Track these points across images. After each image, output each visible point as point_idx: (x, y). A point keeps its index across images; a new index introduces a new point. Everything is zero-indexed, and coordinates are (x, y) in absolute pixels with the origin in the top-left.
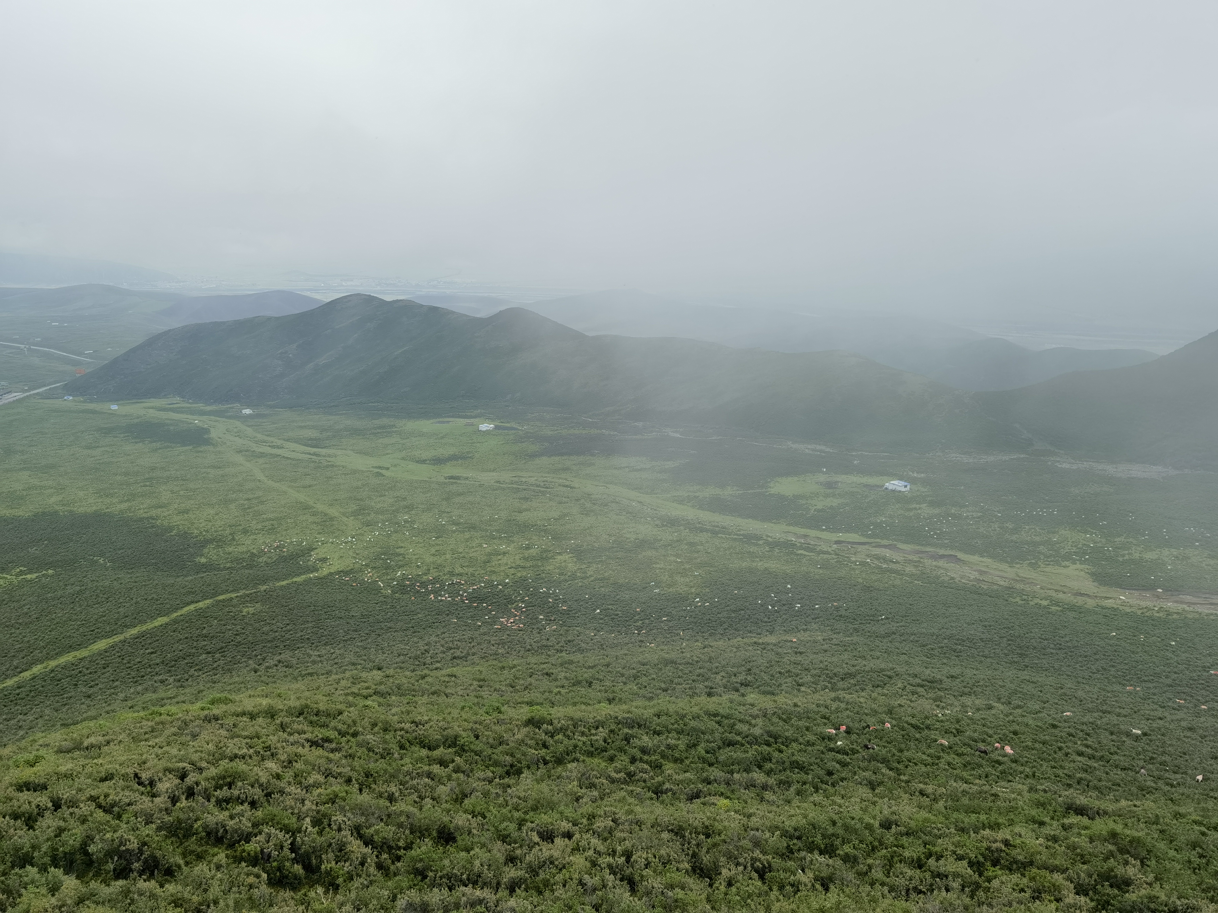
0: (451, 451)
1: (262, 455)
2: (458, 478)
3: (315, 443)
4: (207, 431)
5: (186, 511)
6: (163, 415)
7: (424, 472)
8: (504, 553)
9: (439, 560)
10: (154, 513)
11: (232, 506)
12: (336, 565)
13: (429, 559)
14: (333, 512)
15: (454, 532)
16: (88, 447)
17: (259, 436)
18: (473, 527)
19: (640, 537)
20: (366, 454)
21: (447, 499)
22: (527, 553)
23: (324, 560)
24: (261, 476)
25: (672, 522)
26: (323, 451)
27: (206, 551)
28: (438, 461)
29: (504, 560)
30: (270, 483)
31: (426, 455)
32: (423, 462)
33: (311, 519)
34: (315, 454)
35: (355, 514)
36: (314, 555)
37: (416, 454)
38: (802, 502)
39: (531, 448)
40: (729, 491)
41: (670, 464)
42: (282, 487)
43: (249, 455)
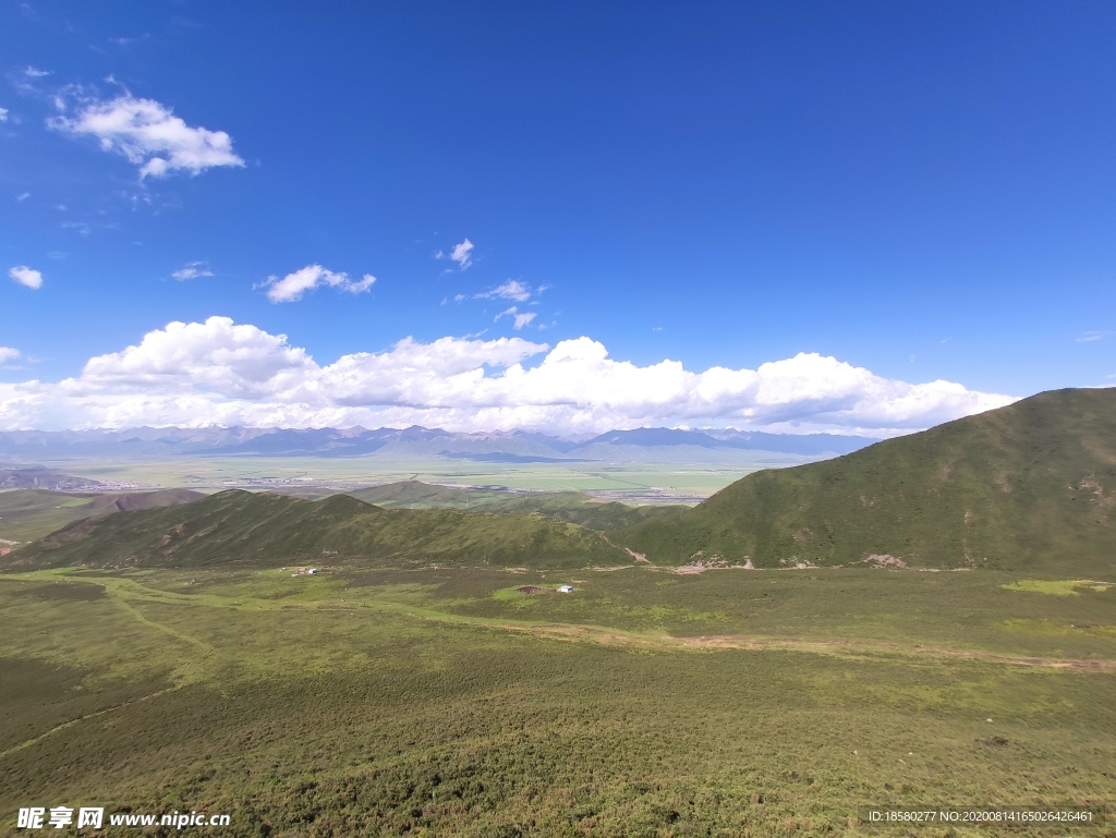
0: (288, 588)
1: (145, 602)
2: (291, 607)
3: (188, 591)
4: (103, 588)
5: (73, 650)
6: (69, 579)
7: (266, 605)
8: (318, 657)
9: (270, 667)
10: (43, 655)
11: (114, 642)
12: (191, 679)
13: (262, 667)
14: (193, 640)
15: (283, 645)
17: (146, 589)
18: (298, 641)
19: (412, 636)
20: (227, 596)
21: (281, 623)
22: (333, 655)
23: (181, 677)
24: (140, 618)
25: (434, 624)
26: (192, 597)
27: (84, 680)
28: (277, 597)
29: (318, 662)
30: (148, 623)
31: (272, 592)
32: (268, 598)
33: (175, 647)
35: (211, 640)
36: (174, 674)
37: (263, 593)
38: (513, 603)
39: (343, 583)
40: (470, 600)
41: (434, 586)
42: (156, 625)
43: (135, 603)
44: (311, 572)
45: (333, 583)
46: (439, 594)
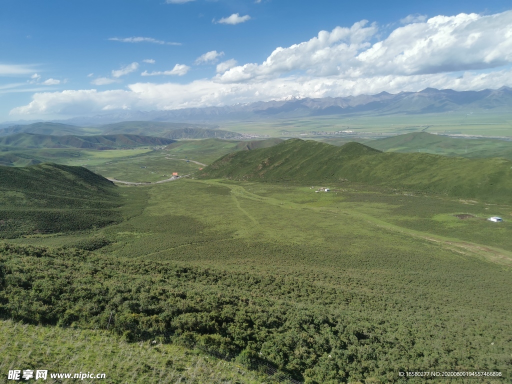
0: (310, 198)
1: (244, 198)
2: (306, 209)
3: (264, 195)
4: (230, 190)
5: (207, 217)
6: (220, 184)
8: (300, 236)
9: (275, 237)
10: (197, 217)
11: (221, 216)
12: (240, 236)
13: (272, 236)
14: (253, 219)
15: (288, 228)
16: (192, 195)
17: (247, 192)
18: (297, 227)
19: (359, 234)
20: (280, 199)
21: (297, 216)
22: (308, 237)
23: (237, 235)
24: (238, 206)
26: (264, 198)
27: (204, 229)
28: (303, 202)
30: (240, 208)
31: (300, 200)
32: (298, 202)
33: (244, 221)
34: (261, 199)
35: (260, 220)
36: (236, 233)
37: (296, 200)
38: (445, 224)
39: (341, 198)
40: (414, 218)
41: (396, 207)
42: (242, 210)
43: (239, 198)
44: (326, 190)
45: (335, 198)
46: (395, 212)
